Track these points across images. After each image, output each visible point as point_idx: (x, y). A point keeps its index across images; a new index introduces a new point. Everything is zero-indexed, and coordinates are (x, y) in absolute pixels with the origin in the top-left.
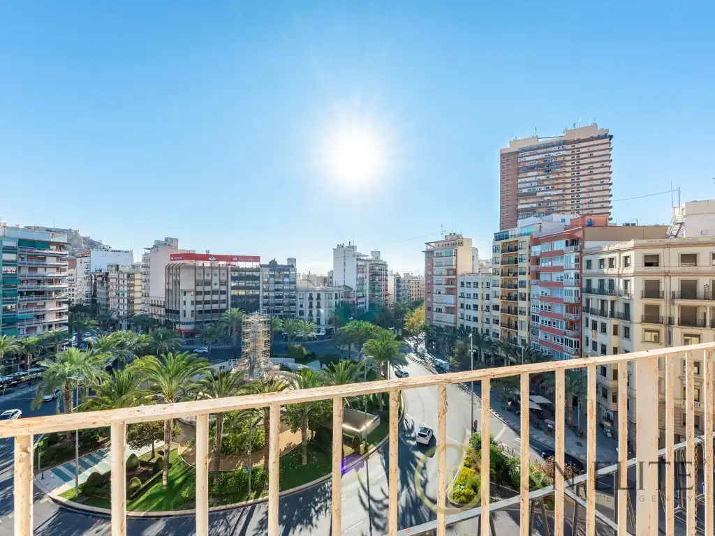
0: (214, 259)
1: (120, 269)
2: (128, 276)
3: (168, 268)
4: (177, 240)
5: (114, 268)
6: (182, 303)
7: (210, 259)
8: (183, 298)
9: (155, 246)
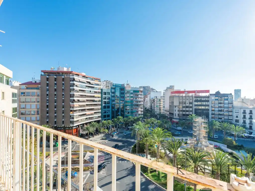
0: (187, 93)
1: (157, 98)
2: (159, 100)
3: (170, 97)
4: (174, 86)
5: (156, 98)
6: (174, 111)
7: (185, 93)
8: (175, 109)
9: (167, 89)
